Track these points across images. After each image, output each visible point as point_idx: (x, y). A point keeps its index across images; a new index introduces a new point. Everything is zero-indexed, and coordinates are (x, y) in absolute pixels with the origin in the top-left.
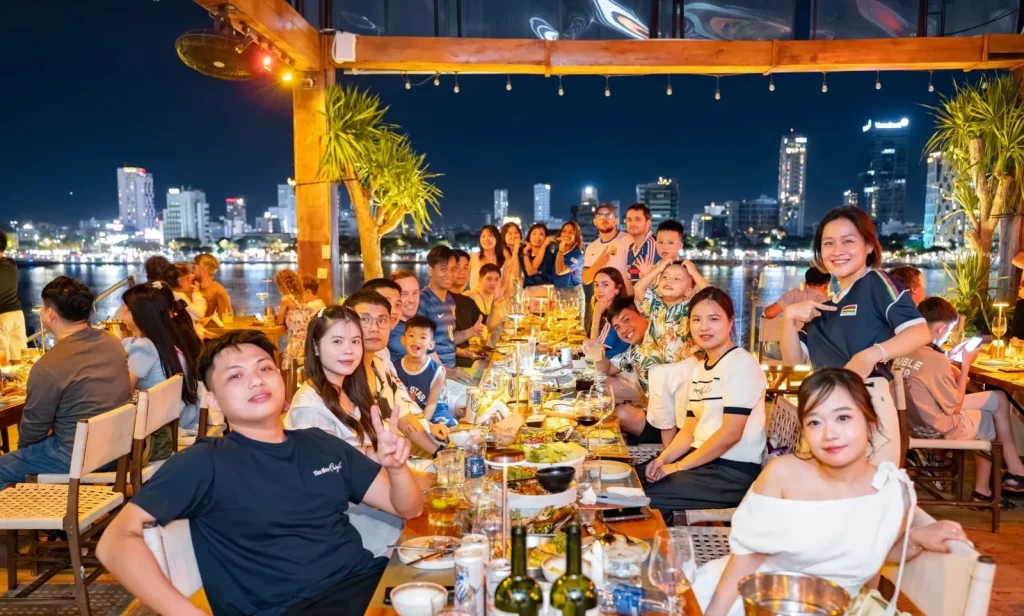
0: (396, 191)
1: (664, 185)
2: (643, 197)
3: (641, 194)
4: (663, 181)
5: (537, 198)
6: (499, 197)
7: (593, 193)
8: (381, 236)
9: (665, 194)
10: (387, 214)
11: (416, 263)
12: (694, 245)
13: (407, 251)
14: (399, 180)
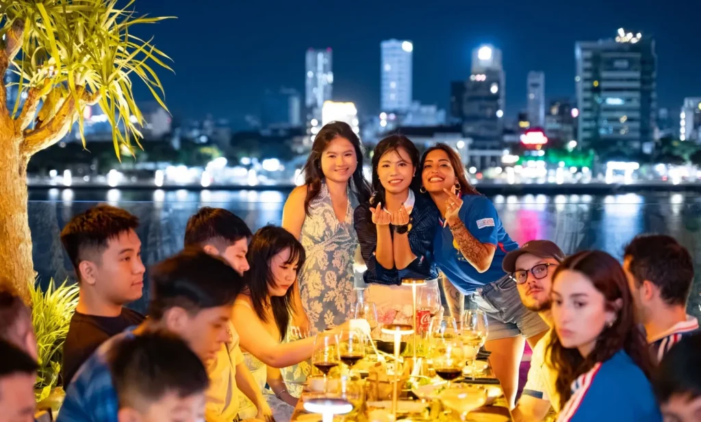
0: (63, 53)
1: (629, 43)
2: (588, 65)
3: (586, 60)
4: (624, 37)
5: (387, 67)
6: (316, 64)
7: (494, 55)
8: (28, 155)
9: (631, 61)
10: (47, 104)
11: (156, 188)
12: (686, 156)
13: (140, 166)
14: (72, 30)
